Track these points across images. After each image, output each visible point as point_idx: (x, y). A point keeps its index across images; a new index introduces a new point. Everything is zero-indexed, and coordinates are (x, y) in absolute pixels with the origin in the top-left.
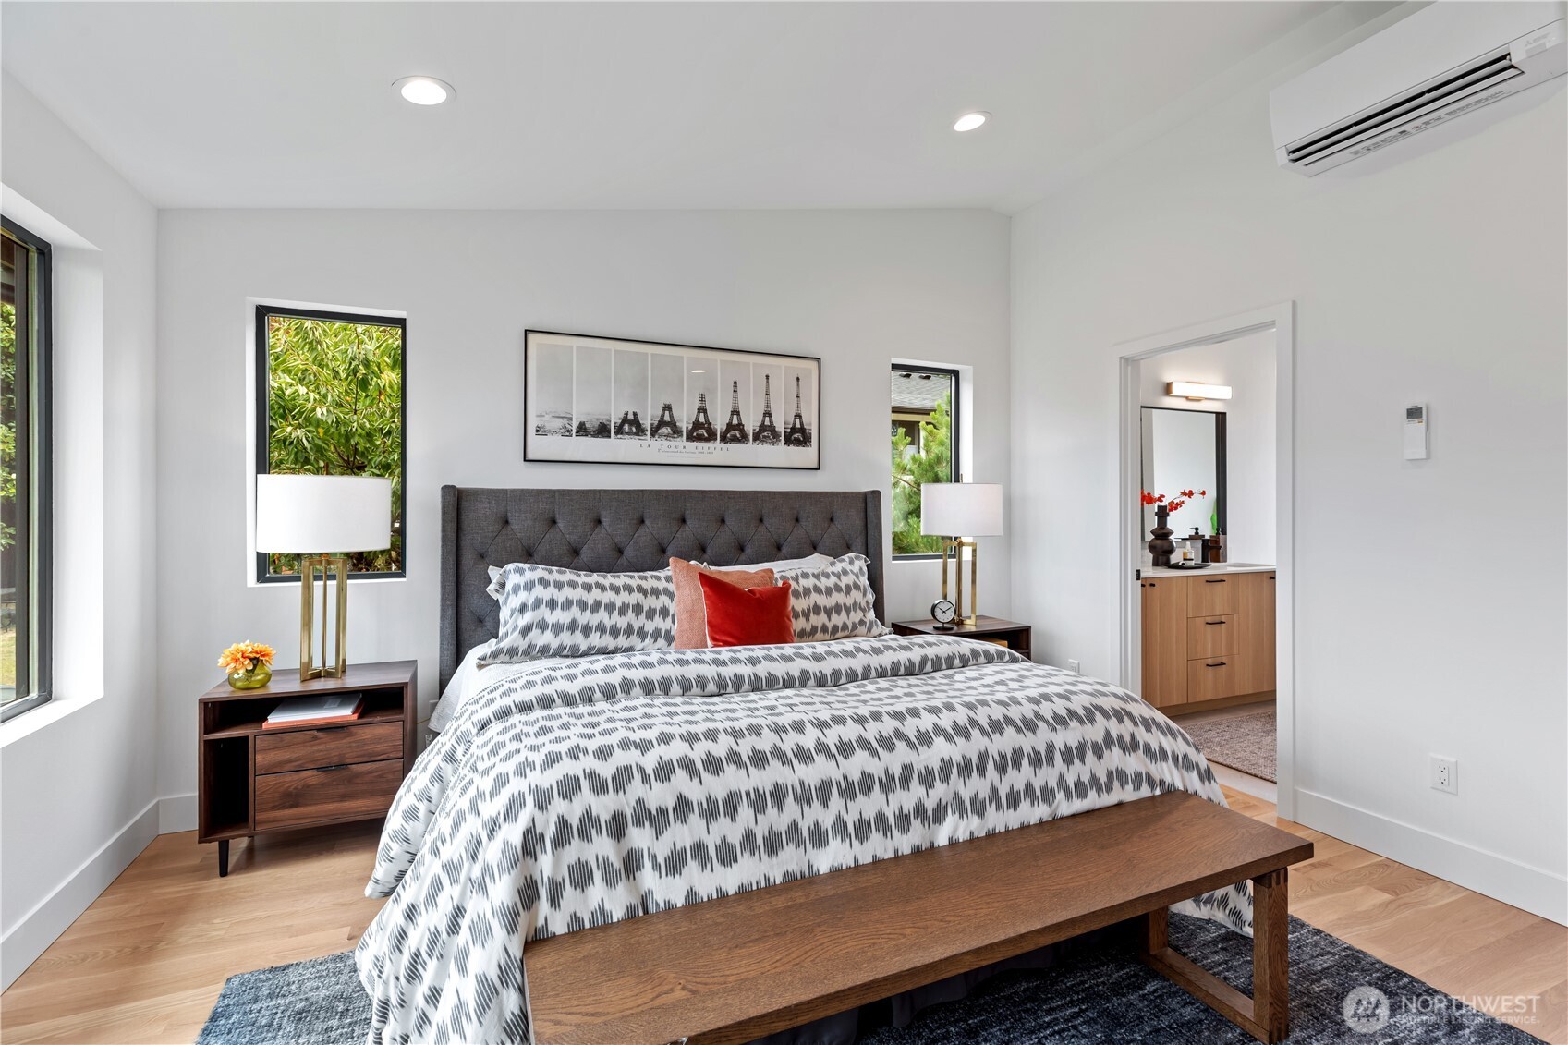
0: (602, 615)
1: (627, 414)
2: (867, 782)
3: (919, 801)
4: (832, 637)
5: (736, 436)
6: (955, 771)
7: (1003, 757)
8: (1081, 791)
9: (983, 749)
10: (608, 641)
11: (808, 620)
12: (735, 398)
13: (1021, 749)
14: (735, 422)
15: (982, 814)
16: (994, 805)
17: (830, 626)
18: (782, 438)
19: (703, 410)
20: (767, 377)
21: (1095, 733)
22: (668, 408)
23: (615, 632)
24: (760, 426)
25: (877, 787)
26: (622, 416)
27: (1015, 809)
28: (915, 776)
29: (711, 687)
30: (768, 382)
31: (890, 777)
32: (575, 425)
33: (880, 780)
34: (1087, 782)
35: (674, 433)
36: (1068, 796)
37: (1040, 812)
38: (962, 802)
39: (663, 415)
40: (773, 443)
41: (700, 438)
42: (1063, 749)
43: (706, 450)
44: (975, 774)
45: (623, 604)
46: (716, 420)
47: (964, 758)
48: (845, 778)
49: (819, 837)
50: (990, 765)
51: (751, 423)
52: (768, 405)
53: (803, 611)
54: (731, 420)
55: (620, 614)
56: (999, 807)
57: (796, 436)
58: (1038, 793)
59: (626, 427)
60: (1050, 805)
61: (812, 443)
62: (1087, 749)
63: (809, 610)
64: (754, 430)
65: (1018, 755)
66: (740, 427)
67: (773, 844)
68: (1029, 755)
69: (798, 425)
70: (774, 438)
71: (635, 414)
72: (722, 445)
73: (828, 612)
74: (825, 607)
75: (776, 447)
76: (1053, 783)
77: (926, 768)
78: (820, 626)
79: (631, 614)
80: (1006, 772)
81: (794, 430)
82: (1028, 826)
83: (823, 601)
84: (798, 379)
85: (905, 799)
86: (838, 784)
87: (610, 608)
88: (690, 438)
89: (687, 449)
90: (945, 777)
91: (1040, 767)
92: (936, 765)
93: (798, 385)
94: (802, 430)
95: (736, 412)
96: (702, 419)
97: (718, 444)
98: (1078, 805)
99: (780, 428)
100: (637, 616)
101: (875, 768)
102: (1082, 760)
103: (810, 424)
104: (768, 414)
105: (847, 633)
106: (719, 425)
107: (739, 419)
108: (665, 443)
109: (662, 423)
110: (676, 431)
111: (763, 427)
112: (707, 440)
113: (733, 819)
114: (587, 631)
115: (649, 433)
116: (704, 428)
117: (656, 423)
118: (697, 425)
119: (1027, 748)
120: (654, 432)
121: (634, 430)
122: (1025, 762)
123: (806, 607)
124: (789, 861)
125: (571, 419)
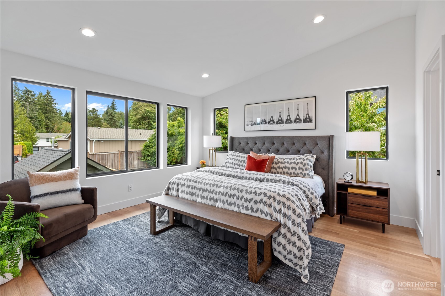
0: (237, 162)
1: (263, 119)
2: (207, 190)
3: (213, 197)
4: (290, 176)
5: (289, 122)
6: (221, 194)
7: (231, 195)
8: (247, 209)
9: (228, 192)
10: (238, 167)
11: (282, 170)
12: (289, 112)
13: (235, 195)
14: (289, 118)
15: (224, 204)
16: (226, 203)
17: (289, 172)
18: (303, 121)
19: (280, 116)
20: (298, 105)
21: (258, 198)
22: (272, 117)
23: (240, 166)
24: (296, 119)
25: (208, 191)
26: (262, 120)
27: (231, 206)
28: (214, 192)
29: (220, 174)
30: (298, 106)
31: (210, 191)
32: (253, 123)
33: (209, 191)
34: (249, 208)
35: (273, 123)
36: (243, 209)
37: (236, 209)
38: (221, 200)
39: (271, 119)
40: (300, 123)
41: (280, 123)
42: (246, 198)
43: (281, 126)
44: (224, 196)
45: (242, 160)
46: (283, 118)
47: (223, 192)
48: (204, 188)
49: (198, 196)
50: (227, 195)
51: (293, 118)
52: (298, 112)
53: (282, 167)
54: (288, 118)
55: (241, 162)
56: (228, 204)
57: (307, 120)
58: (237, 205)
59: (263, 122)
60: (239, 209)
61: (313, 122)
62: (252, 201)
63: (283, 167)
64: (294, 120)
65: (234, 195)
66: (290, 119)
67: (192, 194)
68: (237, 196)
69: (308, 117)
70: (300, 121)
71: (265, 119)
72: (285, 124)
73: (289, 169)
74: (288, 167)
75: (301, 124)
76: (241, 204)
77: (217, 191)
78: (286, 172)
79: (243, 162)
80: (230, 198)
81: (306, 118)
82: (234, 211)
83: (288, 165)
84: (308, 104)
85: (212, 195)
86: (203, 189)
87: (239, 160)
88: (277, 123)
89: (277, 126)
90: (219, 194)
91: (238, 200)
92: (218, 192)
93: (308, 105)
94: (309, 118)
95: (289, 116)
96: (280, 119)
97: (284, 124)
98: (245, 212)
99: (302, 118)
100: (244, 163)
101: (209, 188)
102: (250, 202)
103: (312, 116)
104: (298, 115)
105: (295, 175)
106: (284, 120)
107: (290, 117)
108: (271, 125)
109: (271, 121)
110: (274, 122)
111: (297, 119)
112: (281, 124)
113: (189, 189)
114: (235, 164)
115: (268, 123)
116: (281, 121)
117: (269, 121)
118: (279, 120)
119: (237, 195)
120: (269, 123)
121: (265, 123)
122: (235, 197)
123: (283, 166)
124: (194, 198)
125: (252, 122)
